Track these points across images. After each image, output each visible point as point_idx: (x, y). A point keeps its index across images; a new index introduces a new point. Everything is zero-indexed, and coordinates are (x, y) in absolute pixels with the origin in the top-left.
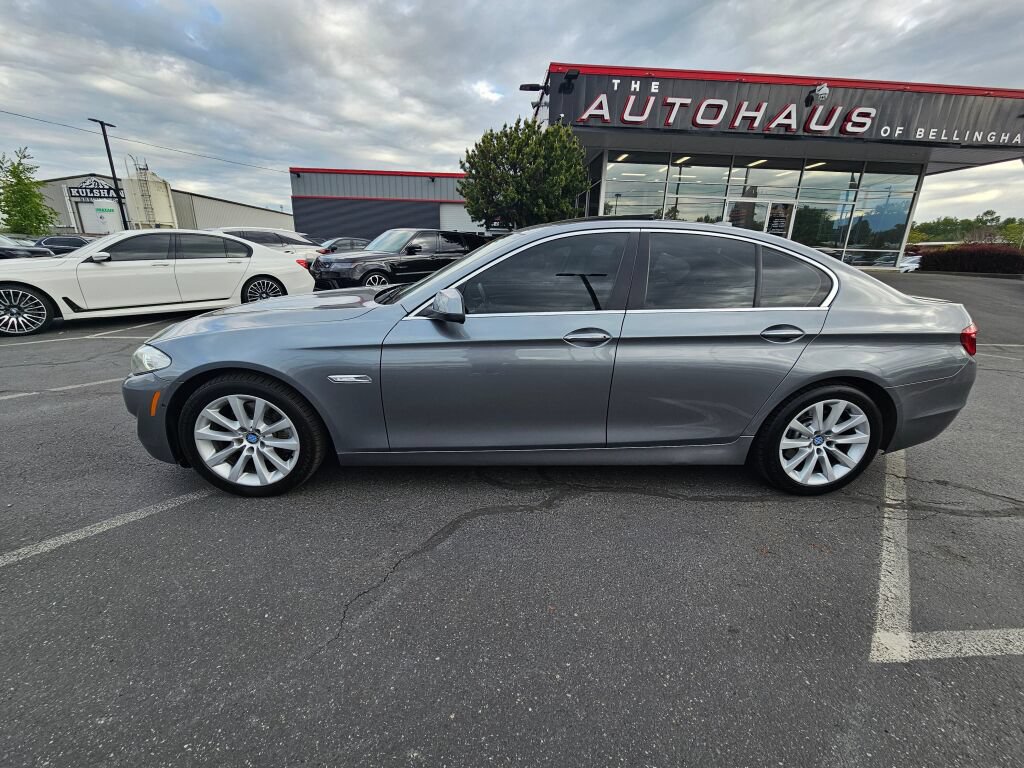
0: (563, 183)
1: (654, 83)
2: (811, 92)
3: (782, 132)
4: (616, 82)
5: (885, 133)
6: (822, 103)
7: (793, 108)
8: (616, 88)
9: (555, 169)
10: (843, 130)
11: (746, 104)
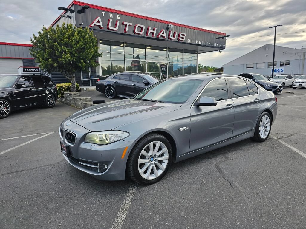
0: (93, 53)
1: (118, 16)
2: (167, 26)
3: (162, 38)
4: (103, 13)
5: (189, 41)
6: (172, 30)
7: (164, 31)
8: (103, 15)
9: (88, 47)
10: (178, 39)
11: (150, 28)
